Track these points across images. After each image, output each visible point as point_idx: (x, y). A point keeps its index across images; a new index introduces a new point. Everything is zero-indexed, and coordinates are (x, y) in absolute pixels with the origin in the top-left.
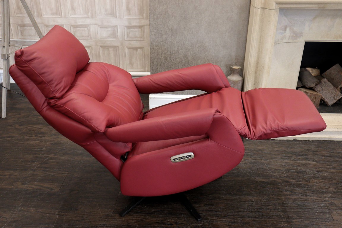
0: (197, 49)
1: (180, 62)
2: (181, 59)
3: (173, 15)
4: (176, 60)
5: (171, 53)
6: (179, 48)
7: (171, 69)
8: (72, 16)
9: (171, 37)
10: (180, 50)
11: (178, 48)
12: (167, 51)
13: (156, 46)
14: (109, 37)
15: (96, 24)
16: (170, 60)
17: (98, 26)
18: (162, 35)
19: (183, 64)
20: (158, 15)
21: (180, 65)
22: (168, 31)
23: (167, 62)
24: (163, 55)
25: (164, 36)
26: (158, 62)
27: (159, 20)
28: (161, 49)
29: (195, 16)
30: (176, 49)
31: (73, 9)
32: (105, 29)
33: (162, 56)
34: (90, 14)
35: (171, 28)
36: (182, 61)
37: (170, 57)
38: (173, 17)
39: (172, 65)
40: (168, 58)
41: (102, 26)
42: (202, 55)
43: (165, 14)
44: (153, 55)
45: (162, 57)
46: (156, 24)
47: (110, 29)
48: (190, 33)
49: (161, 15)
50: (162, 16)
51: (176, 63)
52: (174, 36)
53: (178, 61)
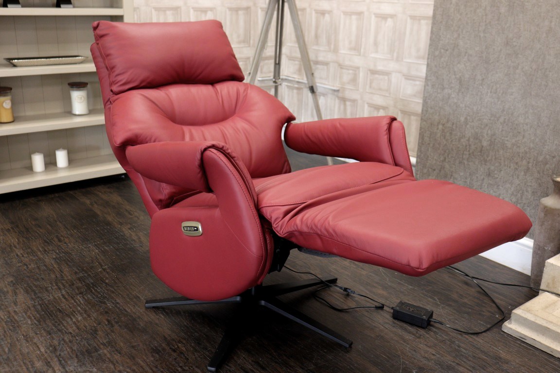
0: (501, 127)
1: (466, 146)
2: (469, 140)
3: (466, 53)
4: (459, 140)
5: (453, 124)
6: (469, 118)
7: (450, 156)
8: (373, 55)
9: (458, 95)
10: (470, 123)
11: (466, 119)
12: (448, 121)
13: (431, 108)
14: (415, 96)
15: (400, 72)
16: (451, 138)
17: (404, 75)
18: (443, 89)
19: (471, 151)
20: (442, 51)
21: (465, 152)
22: (453, 82)
23: (445, 142)
24: (440, 127)
25: (446, 91)
26: (430, 138)
27: (442, 59)
28: (438, 114)
29: (505, 59)
30: (462, 119)
31: (376, 44)
32: (411, 82)
33: (438, 129)
34: (395, 55)
35: (460, 77)
36: (470, 145)
37: (451, 133)
38: (465, 55)
39: (452, 150)
40: (448, 134)
41: (408, 76)
42: (507, 140)
43: (453, 50)
44: (425, 123)
45: (438, 131)
46: (436, 66)
47: (418, 83)
48: (491, 92)
49: (447, 50)
50: (447, 52)
51: (458, 148)
52: (462, 93)
53: (464, 144)
